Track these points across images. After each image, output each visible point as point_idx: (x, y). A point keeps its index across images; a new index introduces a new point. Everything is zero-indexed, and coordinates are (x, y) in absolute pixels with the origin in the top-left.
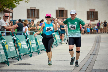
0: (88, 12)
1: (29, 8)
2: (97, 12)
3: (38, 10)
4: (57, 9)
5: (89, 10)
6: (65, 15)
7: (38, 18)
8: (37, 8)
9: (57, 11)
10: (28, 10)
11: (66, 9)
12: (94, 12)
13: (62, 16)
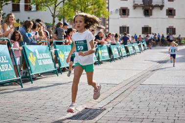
0: (167, 29)
1: (121, 26)
2: (175, 29)
3: (128, 28)
4: (143, 26)
5: (168, 27)
6: (149, 31)
7: (128, 33)
8: (127, 26)
9: (143, 28)
10: (120, 27)
11: (150, 26)
12: (172, 28)
13: (147, 32)
